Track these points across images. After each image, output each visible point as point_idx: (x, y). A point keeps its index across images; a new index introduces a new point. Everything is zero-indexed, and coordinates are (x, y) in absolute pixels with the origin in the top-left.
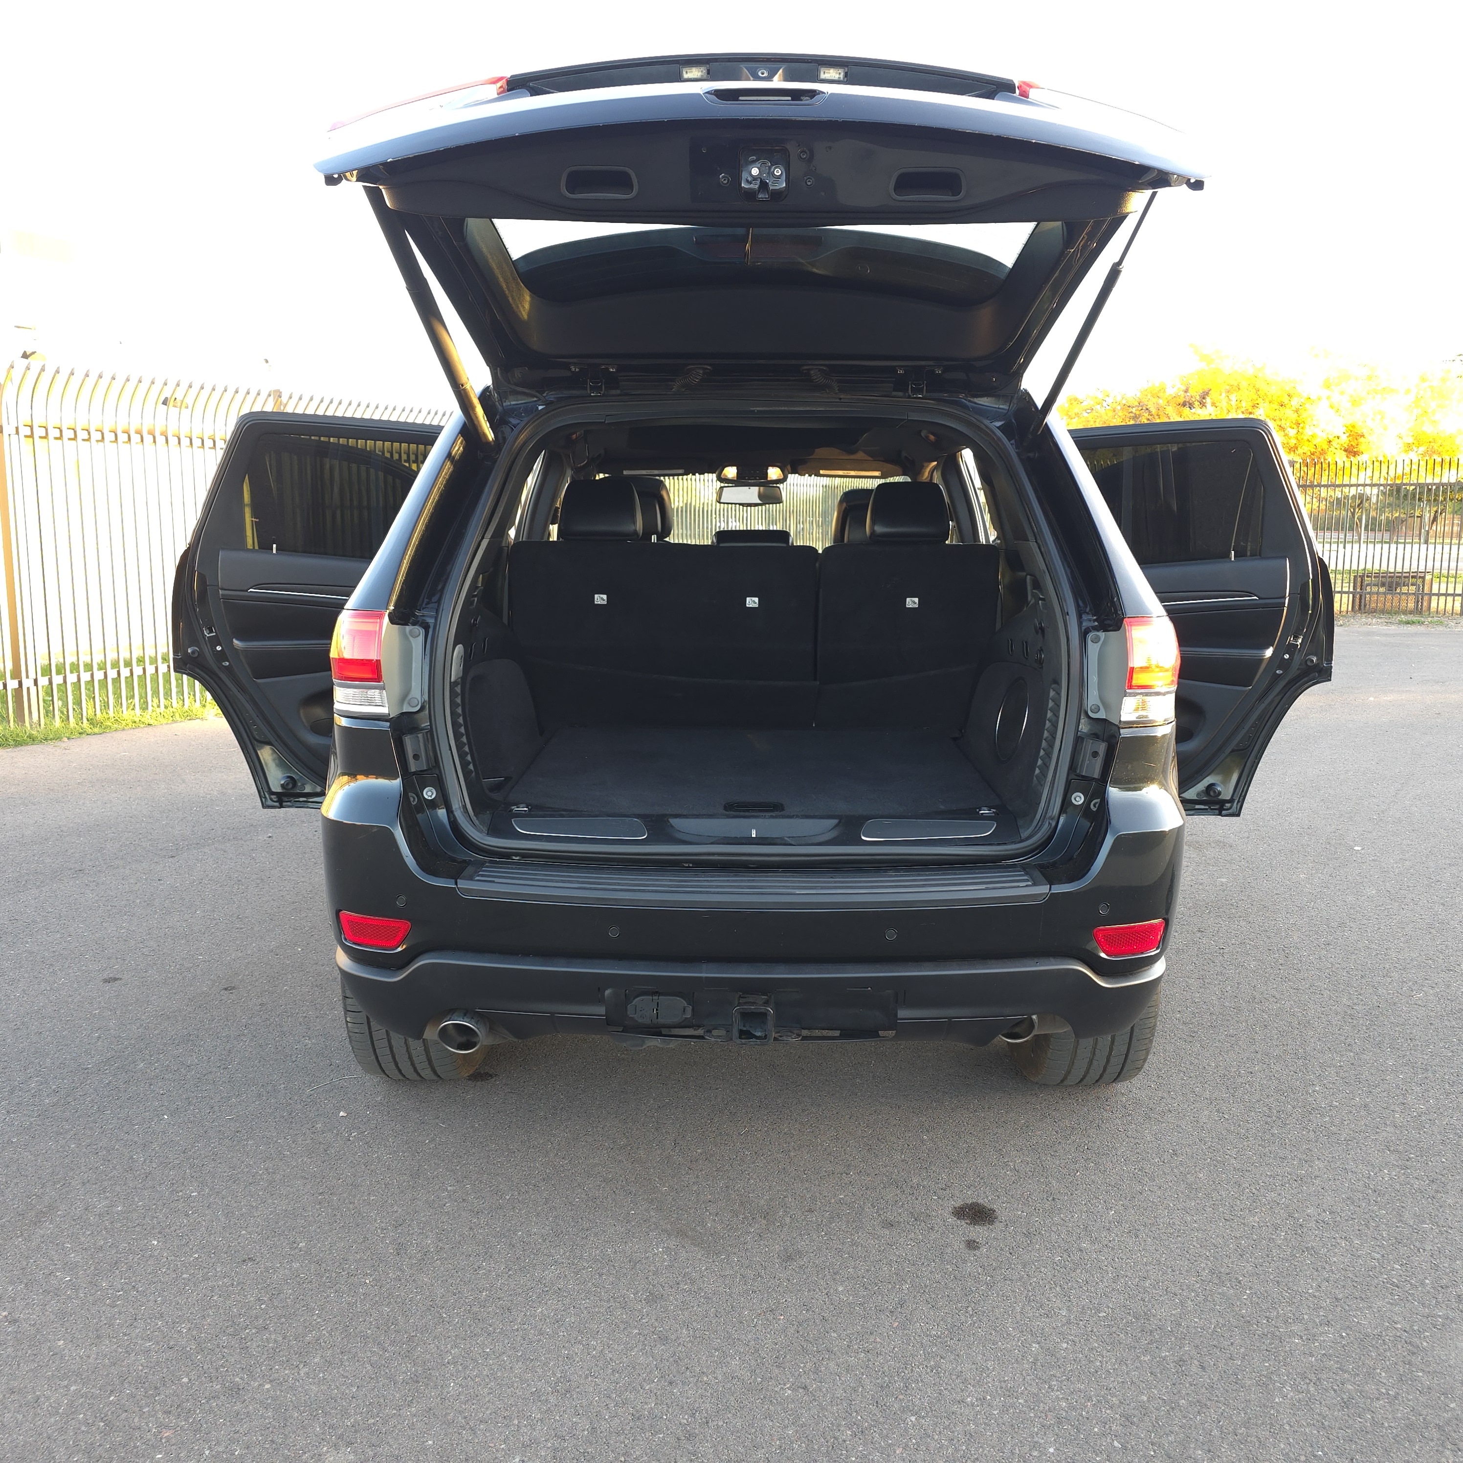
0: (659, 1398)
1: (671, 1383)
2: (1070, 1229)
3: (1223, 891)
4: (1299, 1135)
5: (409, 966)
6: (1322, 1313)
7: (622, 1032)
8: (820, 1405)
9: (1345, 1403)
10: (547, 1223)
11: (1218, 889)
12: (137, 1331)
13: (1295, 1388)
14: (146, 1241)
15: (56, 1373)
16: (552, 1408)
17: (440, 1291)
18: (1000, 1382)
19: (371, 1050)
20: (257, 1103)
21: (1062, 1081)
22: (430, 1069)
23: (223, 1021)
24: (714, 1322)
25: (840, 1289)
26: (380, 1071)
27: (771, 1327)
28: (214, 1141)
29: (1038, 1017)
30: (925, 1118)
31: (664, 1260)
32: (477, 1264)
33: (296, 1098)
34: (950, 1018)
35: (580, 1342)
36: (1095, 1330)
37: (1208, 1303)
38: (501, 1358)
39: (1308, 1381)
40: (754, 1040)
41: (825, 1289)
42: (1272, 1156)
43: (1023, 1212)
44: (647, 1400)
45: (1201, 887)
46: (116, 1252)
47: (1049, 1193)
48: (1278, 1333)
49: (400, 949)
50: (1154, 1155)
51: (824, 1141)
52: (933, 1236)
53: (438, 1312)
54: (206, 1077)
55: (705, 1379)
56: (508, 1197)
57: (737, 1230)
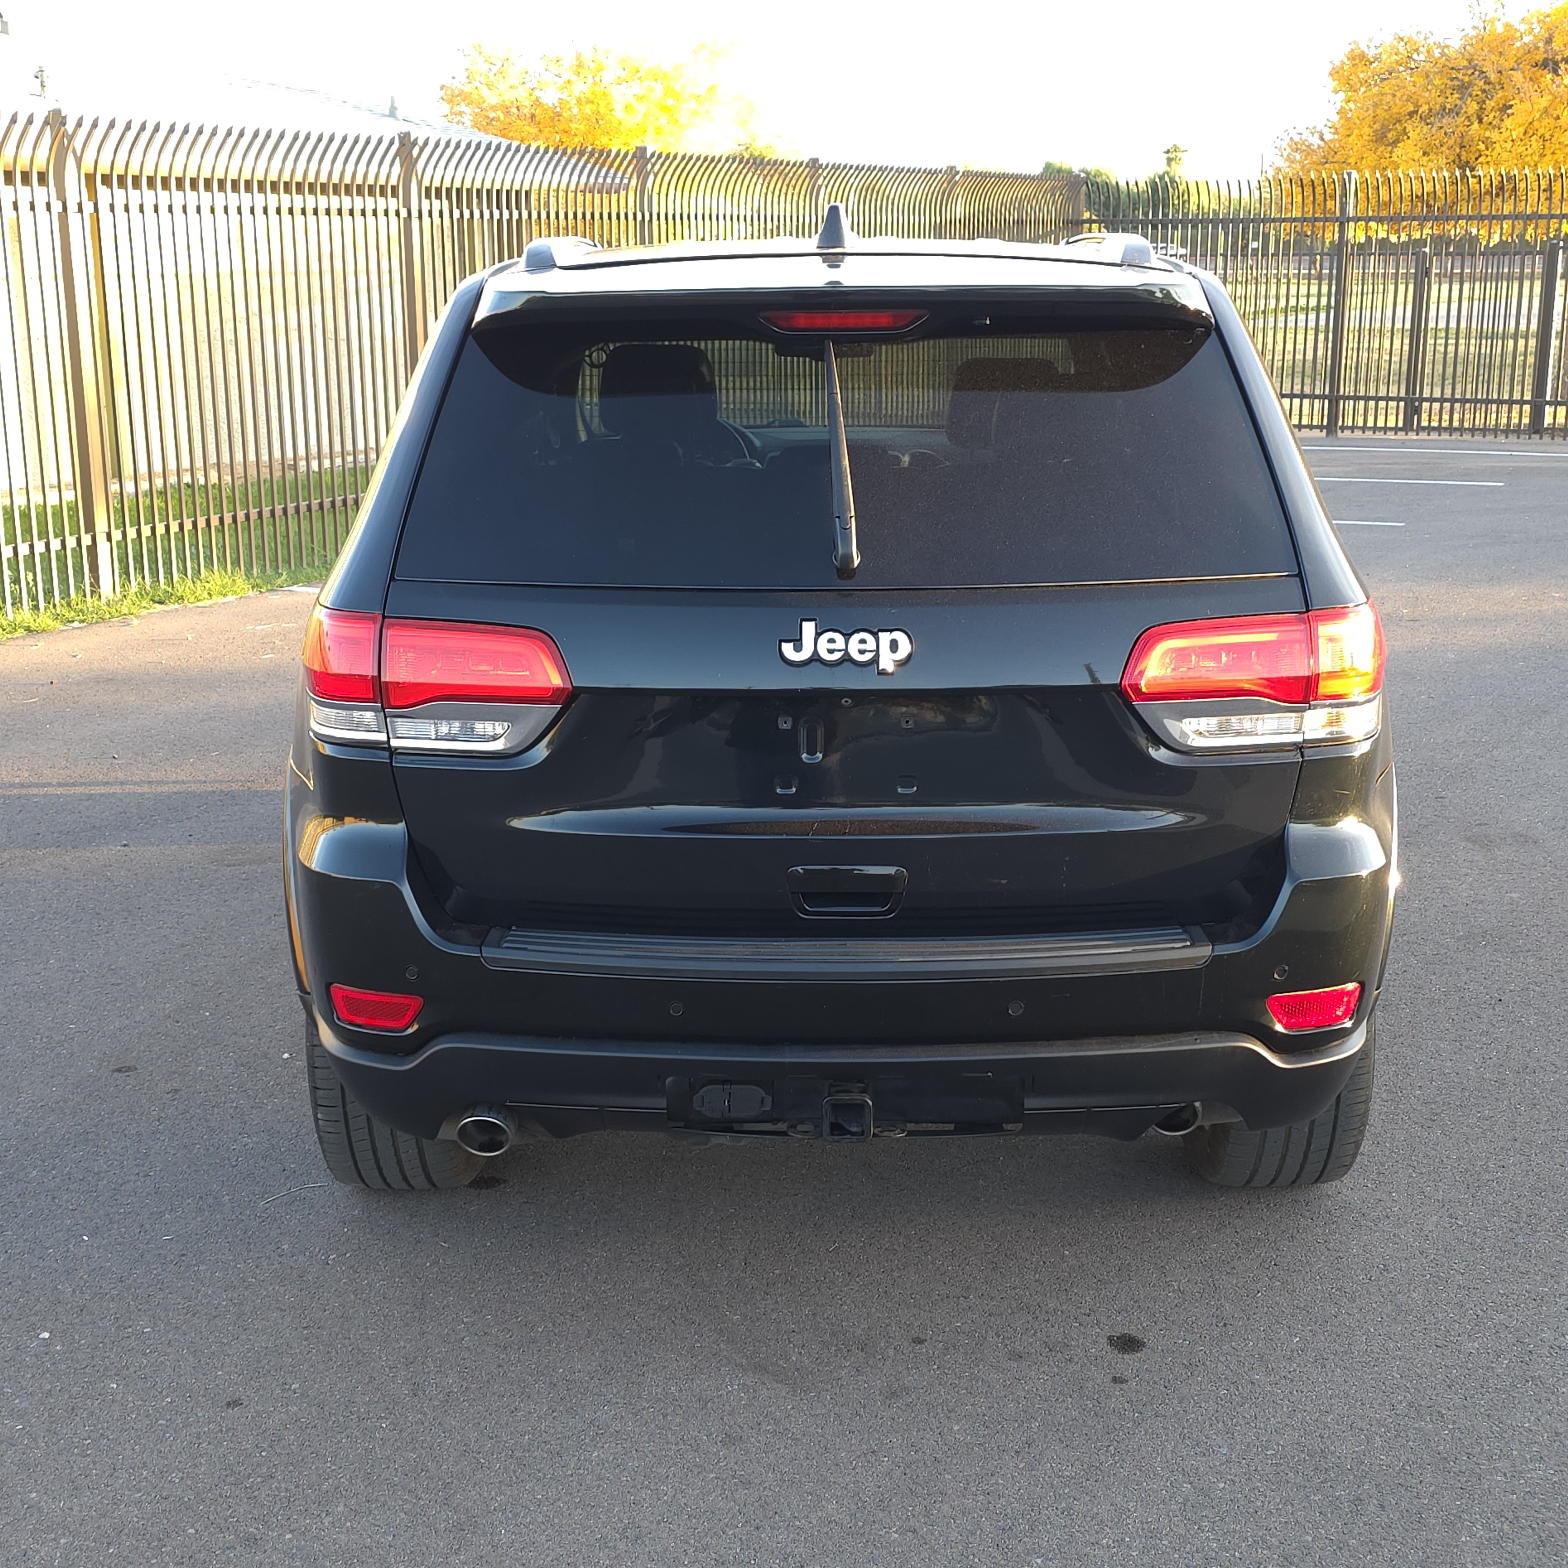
0: (745, 1543)
1: (758, 1528)
2: (1242, 1359)
3: (1512, 913)
4: (1551, 1244)
5: (421, 1052)
6: (1534, 1449)
7: (685, 1127)
8: (932, 1548)
9: (1542, 1541)
10: (593, 1358)
11: (1505, 908)
12: (121, 1481)
13: (1487, 1527)
14: (102, 1385)
15: (37, 1526)
16: (623, 1555)
17: (473, 1436)
18: (1142, 1523)
19: (349, 1154)
20: (199, 1219)
21: (1248, 1182)
22: (423, 1177)
23: (126, 1114)
24: (805, 1464)
25: (956, 1428)
26: (358, 1180)
27: (873, 1470)
28: (155, 1266)
29: (1202, 1105)
30: (1067, 1228)
31: (741, 1399)
32: (514, 1405)
33: (248, 1213)
34: (1089, 1108)
35: (647, 1487)
36: (1259, 1469)
37: (1400, 1439)
38: (556, 1504)
39: (1503, 1519)
40: (848, 1136)
41: (938, 1428)
42: (1510, 1270)
43: (1185, 1340)
44: (731, 1545)
45: (1480, 907)
46: (70, 1397)
47: (1220, 1318)
48: (1478, 1471)
49: (410, 1031)
50: (1359, 1271)
51: (937, 1258)
52: (1071, 1368)
53: (475, 1458)
54: (123, 1187)
55: (798, 1523)
56: (540, 1330)
57: (828, 1364)
